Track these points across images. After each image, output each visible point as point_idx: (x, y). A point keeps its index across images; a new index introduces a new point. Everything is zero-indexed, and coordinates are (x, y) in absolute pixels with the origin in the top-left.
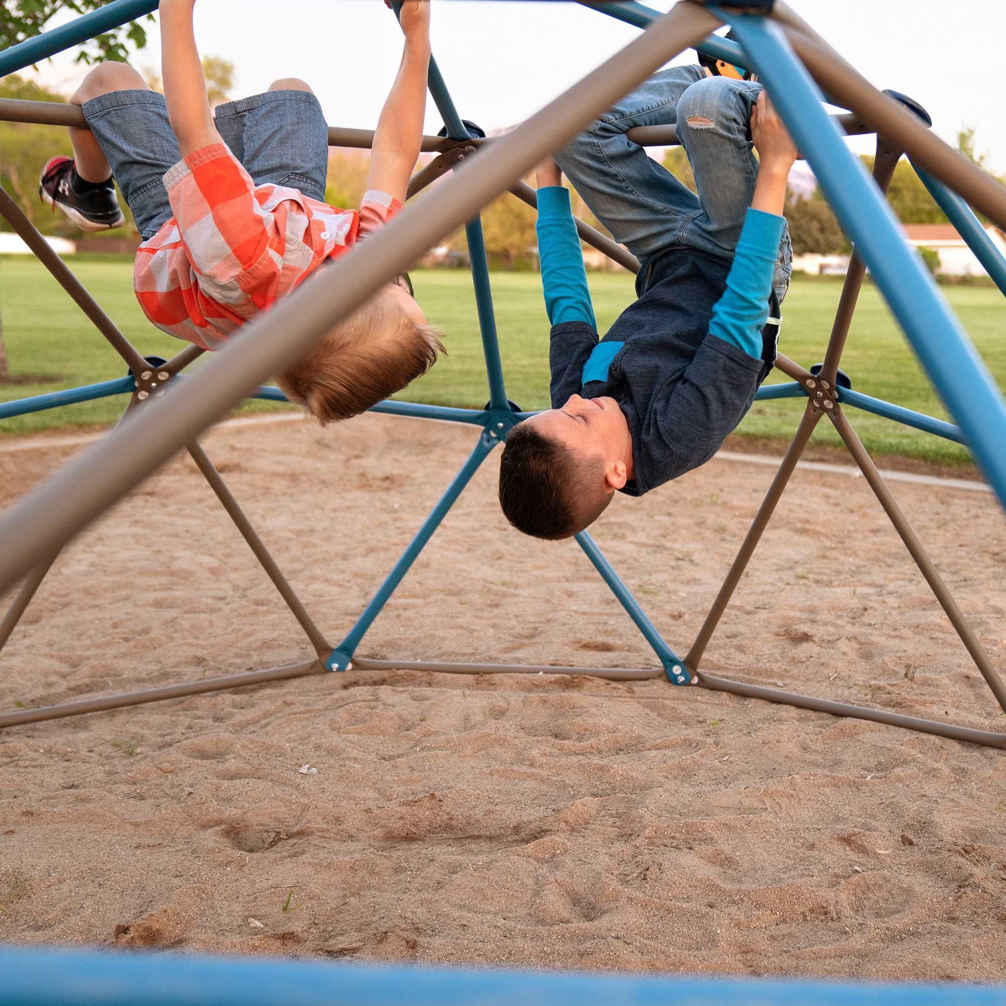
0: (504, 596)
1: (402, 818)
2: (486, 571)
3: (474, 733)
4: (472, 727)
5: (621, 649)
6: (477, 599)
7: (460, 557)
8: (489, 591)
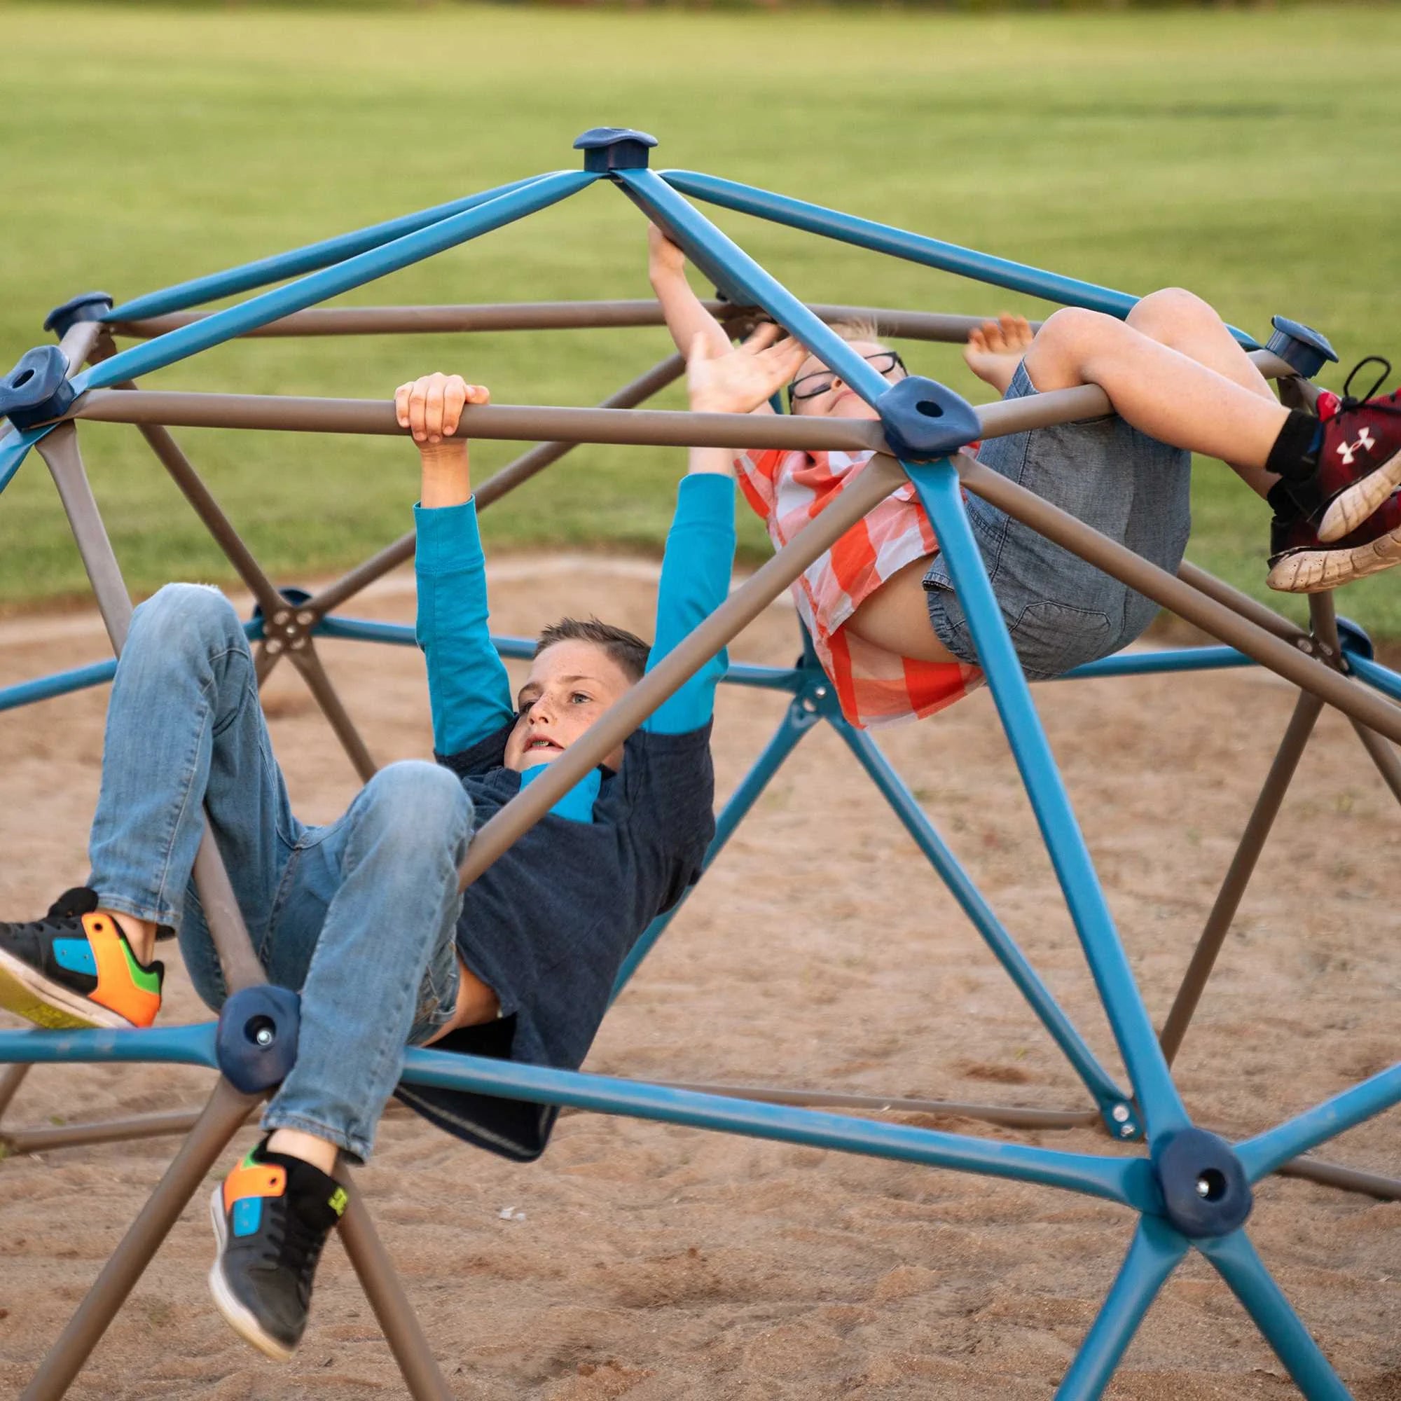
0: (848, 983)
1: (647, 1277)
2: (820, 939)
3: (763, 1184)
4: (762, 1176)
5: (1040, 1080)
6: (794, 987)
7: (772, 910)
8: (820, 975)
